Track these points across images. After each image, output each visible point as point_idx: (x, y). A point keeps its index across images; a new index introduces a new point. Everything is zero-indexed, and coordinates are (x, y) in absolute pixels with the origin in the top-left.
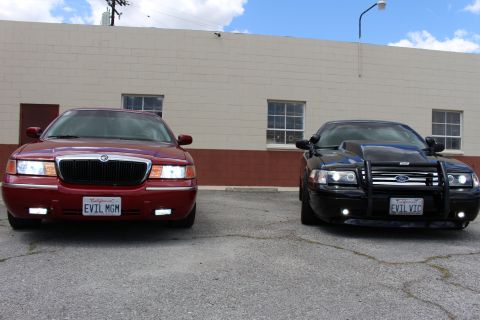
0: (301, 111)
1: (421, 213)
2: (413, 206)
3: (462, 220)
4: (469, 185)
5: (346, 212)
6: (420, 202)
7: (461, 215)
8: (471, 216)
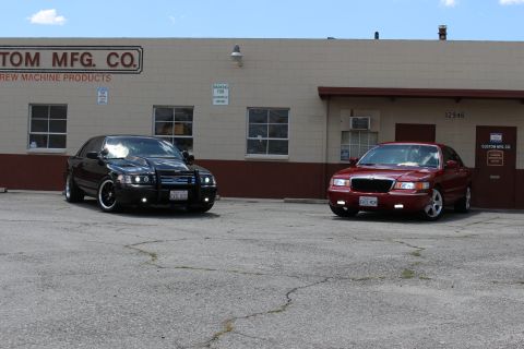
1: (187, 199)
2: (182, 195)
3: (207, 203)
4: (211, 183)
5: (144, 200)
6: (186, 192)
7: (207, 200)
8: (212, 200)
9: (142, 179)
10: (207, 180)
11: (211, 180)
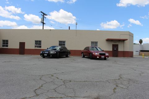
0: (65, 42)
1: (47, 56)
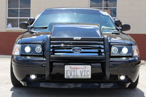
1: (90, 77)
4: (130, 55)
5: (33, 77)
7: (122, 78)
9: (33, 49)
10: (125, 51)
11: (130, 51)
